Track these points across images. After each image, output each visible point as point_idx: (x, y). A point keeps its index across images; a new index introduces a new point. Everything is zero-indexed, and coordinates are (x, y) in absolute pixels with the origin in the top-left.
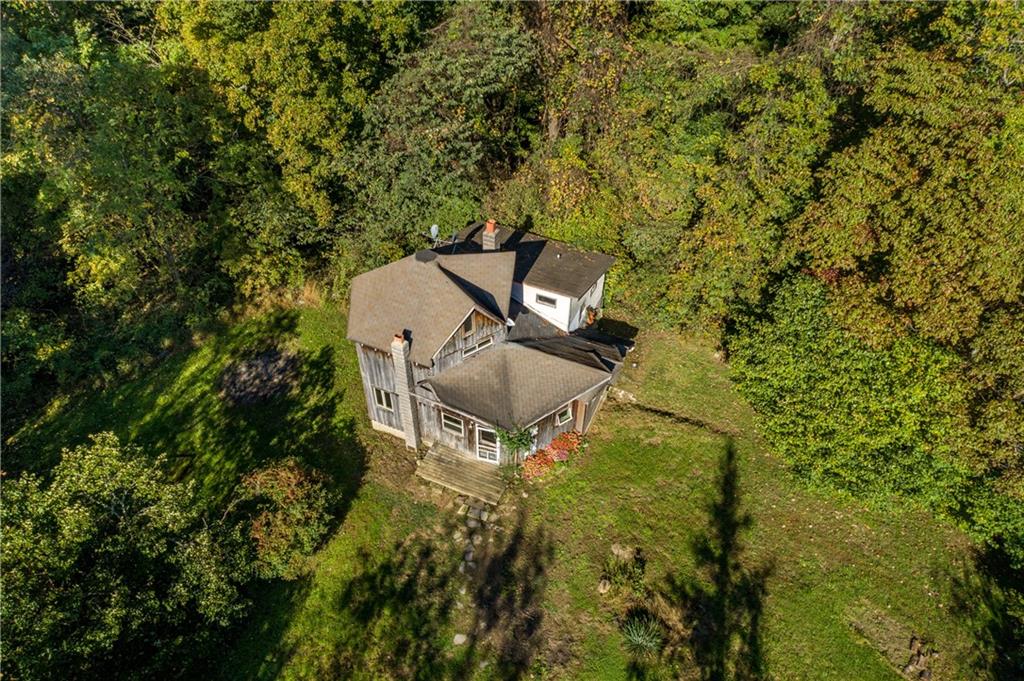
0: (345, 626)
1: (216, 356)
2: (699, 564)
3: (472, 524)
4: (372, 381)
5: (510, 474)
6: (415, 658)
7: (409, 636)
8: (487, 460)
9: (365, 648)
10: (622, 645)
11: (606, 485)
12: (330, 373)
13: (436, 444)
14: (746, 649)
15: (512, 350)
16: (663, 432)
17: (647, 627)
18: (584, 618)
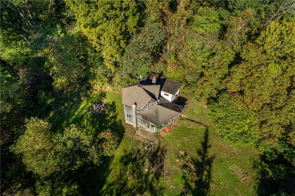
0: (122, 166)
1: (87, 103)
2: (198, 155)
3: (149, 145)
4: (127, 112)
5: (157, 134)
6: (137, 173)
7: (136, 169)
8: (152, 131)
9: (126, 171)
10: (181, 172)
11: (179, 137)
12: (114, 108)
13: (140, 127)
14: (208, 174)
15: (159, 107)
16: (192, 125)
17: (187, 169)
18: (173, 166)
